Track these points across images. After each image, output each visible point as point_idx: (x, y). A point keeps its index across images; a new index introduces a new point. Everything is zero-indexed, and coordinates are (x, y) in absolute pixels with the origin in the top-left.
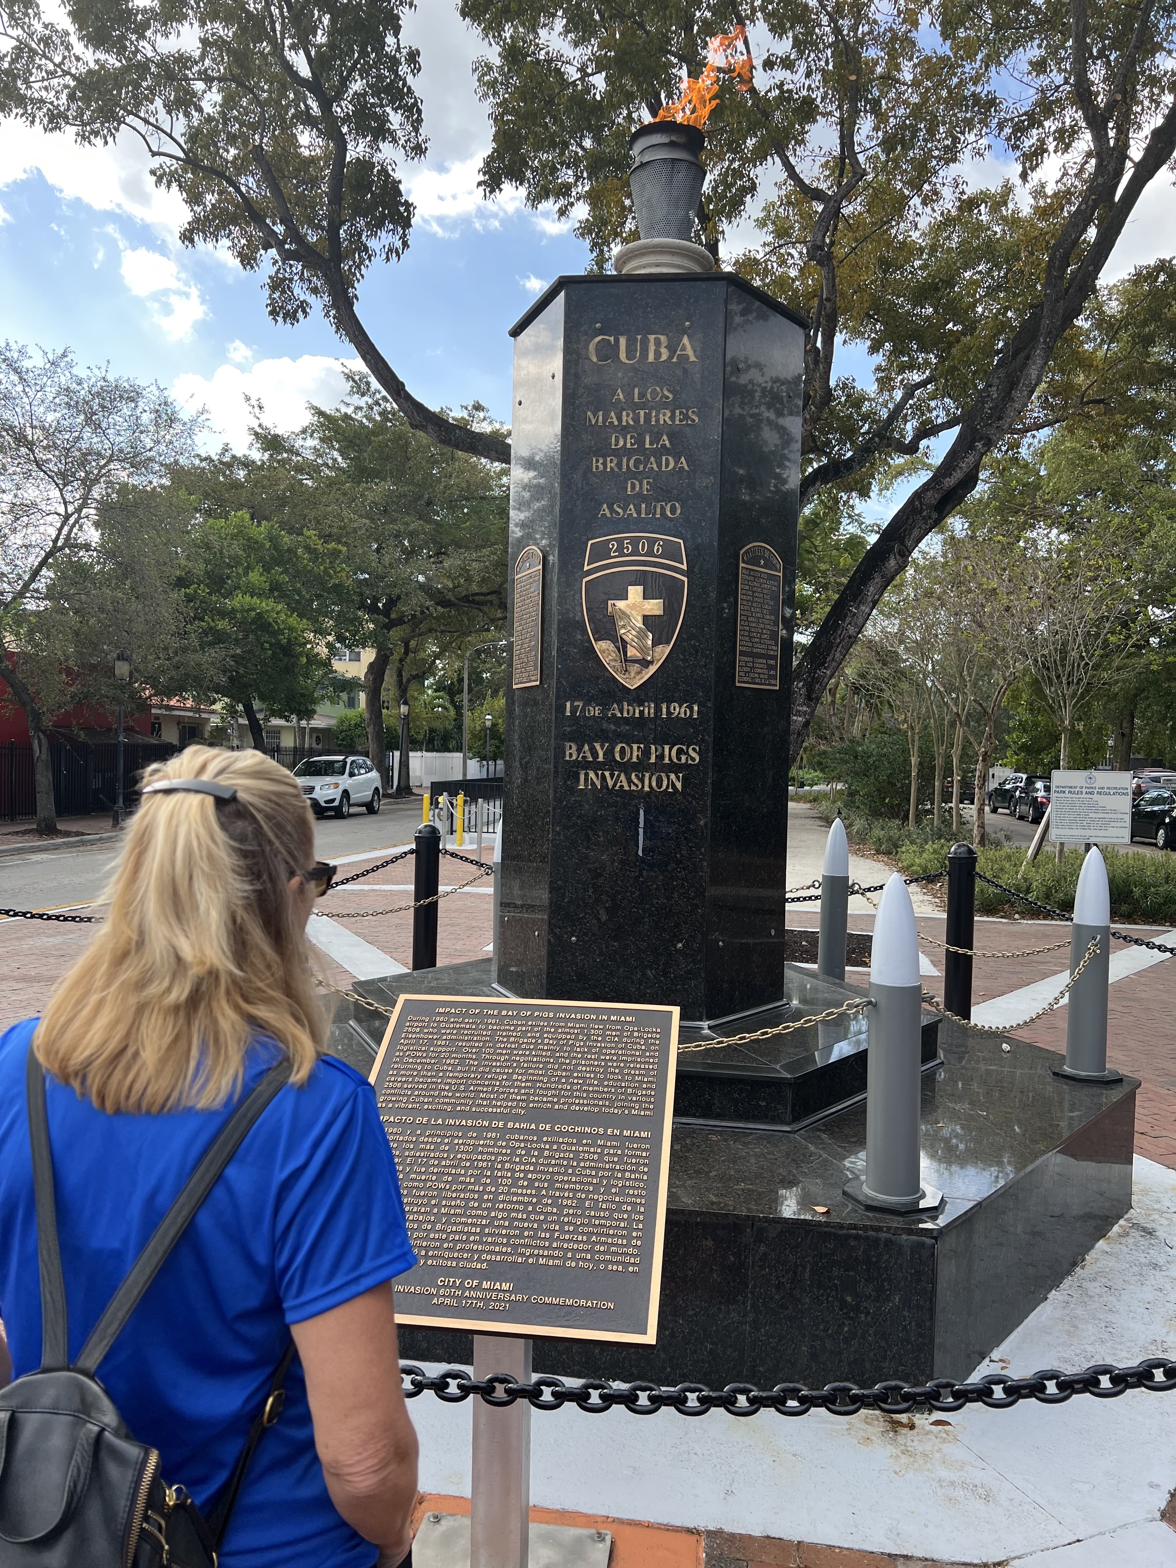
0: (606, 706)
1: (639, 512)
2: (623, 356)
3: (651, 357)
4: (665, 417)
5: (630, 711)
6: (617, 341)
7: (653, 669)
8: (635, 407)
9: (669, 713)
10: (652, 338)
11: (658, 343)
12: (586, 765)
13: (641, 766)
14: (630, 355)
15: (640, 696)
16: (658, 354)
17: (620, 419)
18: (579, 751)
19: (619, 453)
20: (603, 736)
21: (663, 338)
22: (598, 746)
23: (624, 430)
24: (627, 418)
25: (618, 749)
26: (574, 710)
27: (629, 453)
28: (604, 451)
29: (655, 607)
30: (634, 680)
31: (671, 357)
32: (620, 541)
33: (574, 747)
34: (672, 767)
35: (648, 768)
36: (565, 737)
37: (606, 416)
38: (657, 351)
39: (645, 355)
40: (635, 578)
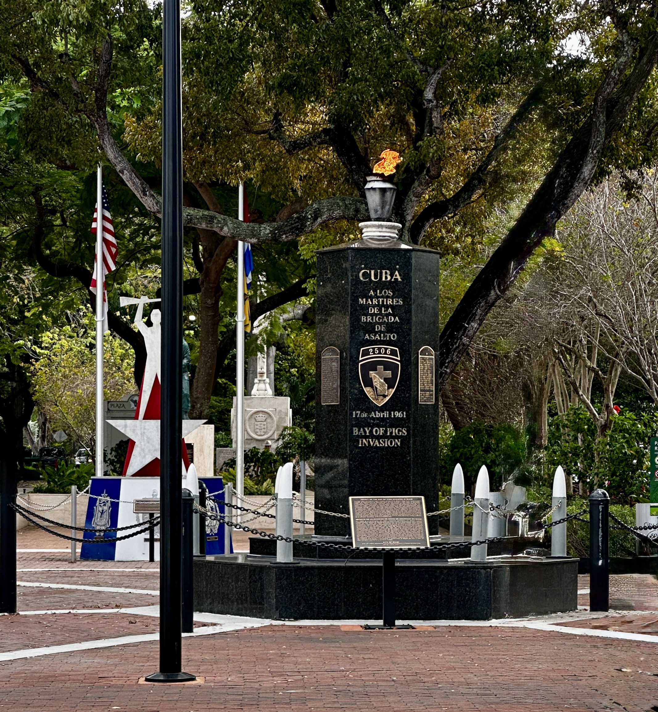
0: (369, 413)
1: (380, 337)
2: (373, 278)
3: (384, 279)
4: (390, 302)
5: (378, 415)
6: (370, 272)
7: (388, 398)
8: (378, 297)
9: (394, 415)
10: (384, 271)
11: (386, 273)
12: (362, 437)
13: (384, 436)
14: (376, 277)
15: (382, 409)
16: (386, 278)
17: (372, 302)
18: (359, 431)
19: (372, 315)
20: (368, 425)
21: (388, 272)
22: (366, 429)
23: (374, 306)
24: (375, 302)
25: (374, 430)
26: (356, 415)
27: (376, 315)
28: (366, 314)
29: (389, 374)
30: (380, 403)
31: (391, 279)
32: (374, 349)
33: (357, 430)
34: (397, 437)
35: (387, 437)
36: (353, 426)
37: (367, 301)
38: (386, 276)
39: (381, 278)
40: (380, 363)
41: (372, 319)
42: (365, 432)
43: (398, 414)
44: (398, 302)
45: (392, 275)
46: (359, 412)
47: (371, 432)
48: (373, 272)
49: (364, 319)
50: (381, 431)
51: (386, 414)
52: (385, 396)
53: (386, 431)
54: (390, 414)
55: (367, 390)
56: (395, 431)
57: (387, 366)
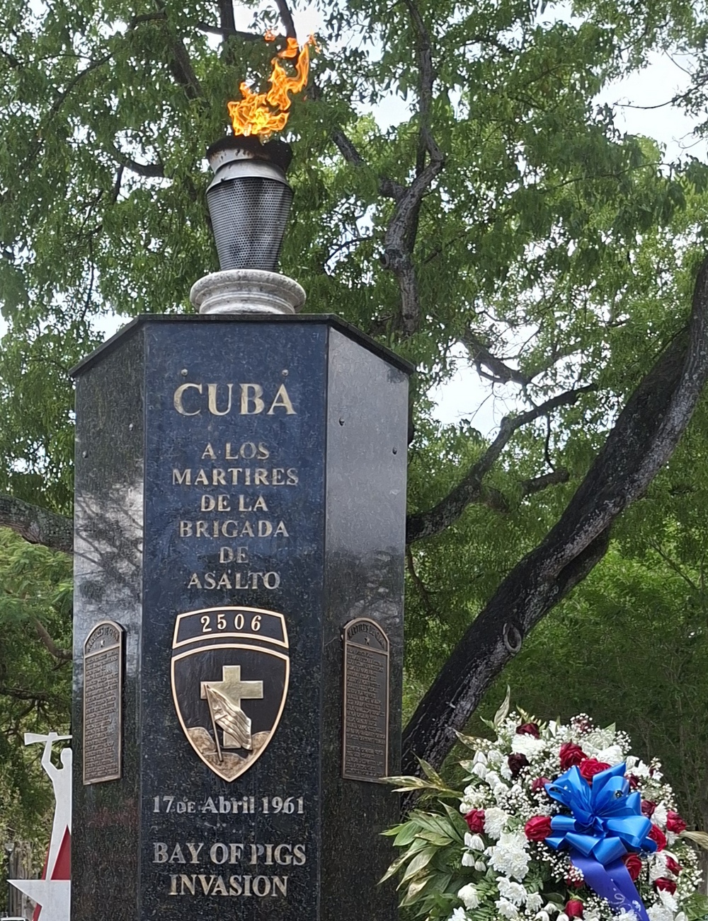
0: (200, 801)
1: (233, 583)
2: (213, 407)
3: (244, 410)
4: (261, 477)
5: (226, 806)
6: (206, 389)
7: (252, 759)
8: (227, 465)
9: (271, 808)
10: (245, 387)
11: (252, 392)
12: (180, 869)
13: (241, 868)
14: (221, 405)
15: (236, 789)
16: (252, 406)
17: (210, 478)
18: (170, 852)
19: (210, 517)
20: (198, 836)
21: (257, 387)
22: (191, 847)
23: (215, 490)
24: (219, 477)
25: (214, 849)
26: (163, 806)
27: (221, 516)
28: (192, 514)
29: (255, 688)
30: (232, 772)
31: (266, 409)
32: (213, 615)
33: (165, 847)
34: (276, 870)
35: (249, 870)
36: (154, 837)
37: (195, 475)
38: (251, 400)
39: (237, 406)
40: (231, 656)
41: (210, 530)
42: (188, 856)
43: (283, 805)
44: (285, 477)
45: (268, 399)
46: (171, 799)
47: (204, 854)
48: (212, 390)
49: (185, 528)
50: (233, 853)
51: (248, 805)
52: (244, 753)
53: (247, 854)
54: (259, 804)
55: (196, 735)
56: (273, 853)
57: (252, 666)
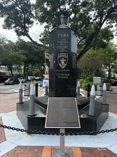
0: (60, 70)
1: (63, 51)
2: (61, 36)
4: (65, 42)
7: (65, 66)
10: (64, 34)
20: (60, 73)
24: (62, 42)
27: (62, 45)
29: (65, 60)
32: (61, 54)
38: (65, 36)
40: (63, 58)
41: (61, 47)
42: (59, 75)
43: (67, 70)
45: (66, 35)
46: (58, 70)
47: (61, 75)
49: (59, 46)
50: (63, 75)
51: (64, 70)
52: (64, 66)
53: (64, 75)
54: (65, 70)
56: (66, 75)
